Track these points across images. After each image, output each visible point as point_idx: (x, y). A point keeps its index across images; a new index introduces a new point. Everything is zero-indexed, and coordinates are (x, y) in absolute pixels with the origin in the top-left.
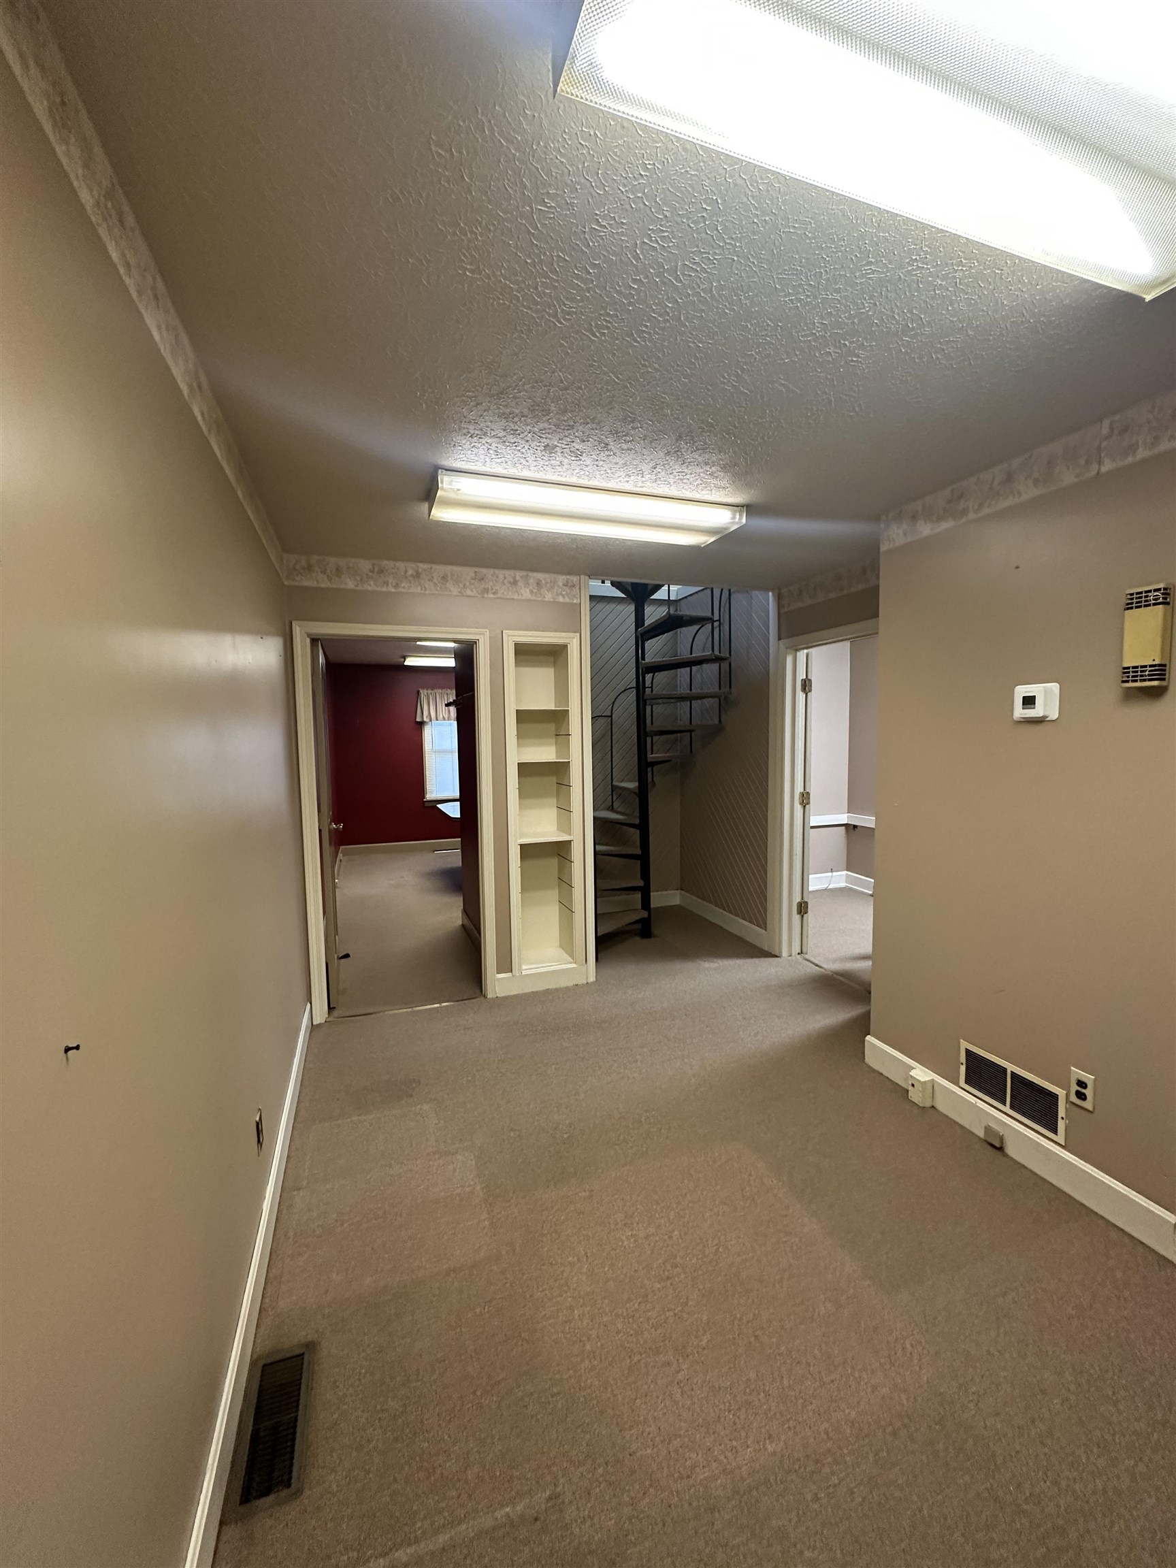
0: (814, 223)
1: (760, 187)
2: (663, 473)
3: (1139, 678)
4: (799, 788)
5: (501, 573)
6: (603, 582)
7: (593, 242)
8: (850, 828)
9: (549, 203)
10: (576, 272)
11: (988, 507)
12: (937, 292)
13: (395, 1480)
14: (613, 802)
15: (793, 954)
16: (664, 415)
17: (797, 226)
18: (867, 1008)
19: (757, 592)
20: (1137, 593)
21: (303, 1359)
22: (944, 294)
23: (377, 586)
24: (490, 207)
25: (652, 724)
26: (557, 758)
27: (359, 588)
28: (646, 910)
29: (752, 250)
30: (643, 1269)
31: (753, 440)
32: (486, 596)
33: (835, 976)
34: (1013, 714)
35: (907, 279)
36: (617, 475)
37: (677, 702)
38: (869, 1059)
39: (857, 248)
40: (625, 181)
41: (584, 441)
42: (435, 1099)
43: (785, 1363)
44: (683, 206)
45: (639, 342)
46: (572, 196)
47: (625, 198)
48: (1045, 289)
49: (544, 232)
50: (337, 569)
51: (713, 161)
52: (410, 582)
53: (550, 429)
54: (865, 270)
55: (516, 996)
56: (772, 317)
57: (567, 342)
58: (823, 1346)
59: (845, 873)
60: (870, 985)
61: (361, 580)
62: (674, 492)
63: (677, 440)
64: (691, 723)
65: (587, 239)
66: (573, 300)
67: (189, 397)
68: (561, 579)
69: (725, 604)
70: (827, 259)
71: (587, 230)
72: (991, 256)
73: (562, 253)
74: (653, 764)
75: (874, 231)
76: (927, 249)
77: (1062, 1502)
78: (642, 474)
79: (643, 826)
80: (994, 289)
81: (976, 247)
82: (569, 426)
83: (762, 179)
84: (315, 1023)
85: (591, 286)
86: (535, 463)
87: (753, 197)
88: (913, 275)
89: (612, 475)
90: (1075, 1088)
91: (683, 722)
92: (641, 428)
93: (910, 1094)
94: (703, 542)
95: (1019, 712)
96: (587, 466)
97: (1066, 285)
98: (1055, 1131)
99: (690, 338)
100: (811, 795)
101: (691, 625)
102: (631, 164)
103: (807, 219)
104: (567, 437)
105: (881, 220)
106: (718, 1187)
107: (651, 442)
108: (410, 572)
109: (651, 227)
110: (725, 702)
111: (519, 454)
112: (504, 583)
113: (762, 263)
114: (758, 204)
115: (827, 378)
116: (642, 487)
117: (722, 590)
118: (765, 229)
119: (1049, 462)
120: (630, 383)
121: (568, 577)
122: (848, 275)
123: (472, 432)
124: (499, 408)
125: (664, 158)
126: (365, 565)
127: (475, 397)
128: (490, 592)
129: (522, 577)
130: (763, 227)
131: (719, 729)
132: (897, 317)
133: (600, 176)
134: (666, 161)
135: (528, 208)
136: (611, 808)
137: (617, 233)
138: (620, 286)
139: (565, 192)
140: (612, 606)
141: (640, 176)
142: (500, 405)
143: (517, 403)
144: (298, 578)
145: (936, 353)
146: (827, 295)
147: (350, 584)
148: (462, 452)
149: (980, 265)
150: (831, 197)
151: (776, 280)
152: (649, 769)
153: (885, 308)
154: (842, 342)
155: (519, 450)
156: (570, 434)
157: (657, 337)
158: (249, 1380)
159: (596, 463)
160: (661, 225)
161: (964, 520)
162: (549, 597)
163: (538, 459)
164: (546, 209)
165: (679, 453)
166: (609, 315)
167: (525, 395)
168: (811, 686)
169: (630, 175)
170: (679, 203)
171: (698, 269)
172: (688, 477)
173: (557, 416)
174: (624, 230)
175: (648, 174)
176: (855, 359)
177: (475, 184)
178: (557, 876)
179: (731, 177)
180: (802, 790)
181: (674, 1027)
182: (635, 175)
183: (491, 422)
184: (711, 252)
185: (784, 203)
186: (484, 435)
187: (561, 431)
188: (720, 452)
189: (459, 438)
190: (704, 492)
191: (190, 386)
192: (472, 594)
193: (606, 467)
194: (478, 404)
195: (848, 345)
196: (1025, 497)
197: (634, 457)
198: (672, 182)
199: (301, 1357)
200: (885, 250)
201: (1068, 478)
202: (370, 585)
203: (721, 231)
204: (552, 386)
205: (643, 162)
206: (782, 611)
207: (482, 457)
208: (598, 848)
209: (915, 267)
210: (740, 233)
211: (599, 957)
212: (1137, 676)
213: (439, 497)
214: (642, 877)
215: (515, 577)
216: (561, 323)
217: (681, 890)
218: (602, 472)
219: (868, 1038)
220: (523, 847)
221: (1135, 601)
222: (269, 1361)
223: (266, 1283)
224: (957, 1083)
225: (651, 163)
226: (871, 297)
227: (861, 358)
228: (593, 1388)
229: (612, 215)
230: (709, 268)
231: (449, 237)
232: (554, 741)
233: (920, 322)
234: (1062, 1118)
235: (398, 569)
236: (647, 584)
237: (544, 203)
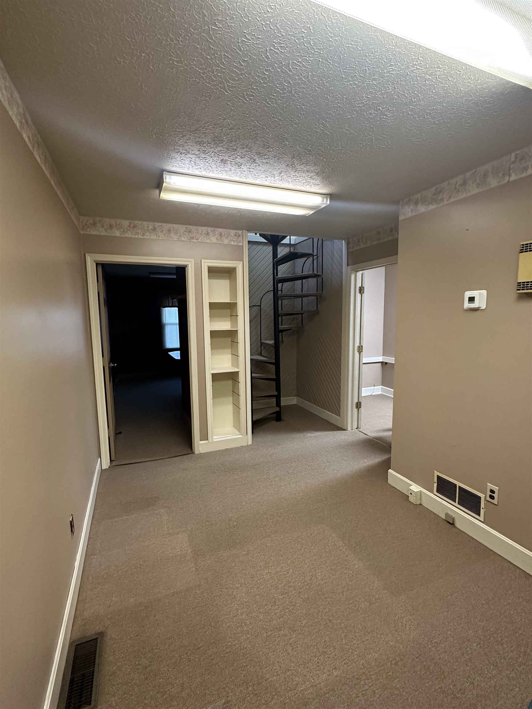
0: (362, 42)
1: (333, 21)
2: (285, 176)
3: (525, 288)
4: (357, 344)
5: (200, 229)
6: (256, 234)
7: (244, 48)
8: (384, 364)
9: (219, 25)
10: (234, 64)
11: (453, 198)
12: (427, 82)
13: (145, 698)
14: (261, 351)
15: (354, 429)
16: (285, 145)
17: (353, 43)
18: (389, 456)
19: (336, 240)
20: (526, 244)
21: (97, 641)
22: (431, 83)
23: (132, 235)
24: (186, 26)
25: (282, 310)
26: (231, 328)
27: (122, 236)
28: (278, 407)
29: (329, 55)
30: (274, 589)
31: (332, 159)
32: (192, 241)
33: (374, 439)
34: (463, 307)
35: (411, 74)
36: (260, 177)
37: (295, 298)
38: (390, 481)
39: (385, 57)
40: (260, 15)
41: (242, 158)
42: (167, 507)
43: (344, 632)
44: (291, 30)
45: (270, 105)
46: (231, 22)
47: (260, 24)
48: (482, 83)
49: (217, 41)
50: (110, 225)
51: (307, 5)
52: (151, 233)
53: (224, 151)
54: (389, 69)
55: (210, 452)
56: (341, 93)
57: (231, 103)
58: (363, 623)
59: (381, 386)
60: (391, 444)
61: (123, 231)
62: (291, 186)
63: (292, 158)
64: (302, 309)
65: (240, 46)
66: (234, 80)
67: (20, 128)
68: (233, 232)
69: (320, 247)
70: (369, 62)
71: (240, 41)
72: (454, 64)
73: (226, 53)
74: (282, 331)
75: (394, 48)
76: (421, 58)
77: (475, 692)
78: (274, 176)
79: (277, 364)
80: (456, 82)
81: (447, 59)
82: (234, 149)
83: (333, 16)
84: (103, 469)
85: (243, 72)
86: (216, 169)
87: (329, 26)
88: (415, 73)
89: (258, 177)
90: (489, 493)
91: (298, 309)
92: (273, 151)
93: (410, 498)
94: (306, 213)
95: (467, 305)
96: (244, 171)
97: (493, 81)
98: (479, 515)
99: (298, 103)
100: (363, 347)
101: (302, 258)
102: (263, 5)
103: (358, 40)
104: (233, 155)
105: (397, 42)
106: (313, 547)
107: (278, 159)
108: (150, 227)
109: (275, 41)
110: (319, 298)
111: (207, 164)
112: (201, 234)
113: (334, 63)
114: (332, 30)
115: (370, 127)
116: (275, 183)
117: (318, 239)
118: (336, 44)
119: (484, 175)
120: (266, 127)
121: (237, 231)
122: (380, 71)
123: (181, 151)
124: (196, 139)
125: (281, 2)
126: (126, 223)
127: (182, 132)
128: (194, 239)
129: (211, 231)
130: (335, 43)
131: (316, 313)
132: (406, 95)
133: (246, 11)
134: (281, 4)
135: (207, 27)
136: (261, 354)
137: (257, 43)
138: (259, 73)
139: (227, 19)
140: (260, 247)
141: (268, 12)
142: (196, 137)
143: (205, 136)
144: (88, 230)
145: (427, 115)
146: (369, 82)
147: (118, 234)
148: (176, 162)
149: (449, 68)
150: (370, 28)
151: (342, 73)
152: (280, 334)
153: (400, 90)
154: (378, 108)
155: (207, 162)
156: (234, 154)
157: (280, 102)
158: (68, 653)
159: (249, 170)
160: (280, 40)
161: (442, 204)
162: (226, 242)
163: (218, 167)
164: (217, 29)
165: (293, 165)
166: (253, 89)
167: (209, 132)
168: (364, 290)
169: (262, 11)
170: (289, 28)
171: (301, 65)
172: (298, 178)
173: (227, 144)
174: (260, 42)
175: (272, 11)
176: (385, 117)
177: (177, 12)
178: (231, 390)
179: (317, 15)
180: (359, 345)
181: (292, 467)
182: (265, 11)
183: (191, 146)
184: (307, 56)
185: (346, 30)
186: (188, 153)
187: (229, 152)
188: (315, 165)
189: (174, 154)
190: (307, 187)
191: (21, 123)
192: (185, 240)
193: (255, 172)
194: (183, 136)
195: (381, 109)
196: (472, 193)
197: (270, 167)
198: (285, 16)
199: (96, 640)
200: (399, 59)
201: (494, 183)
202: (129, 234)
203: (312, 45)
204: (224, 128)
205: (269, 4)
206: (349, 251)
207: (187, 165)
208: (253, 375)
209: (415, 68)
210: (323, 46)
211: (254, 432)
212: (524, 287)
213: (165, 187)
214: (277, 390)
215: (208, 230)
216: (228, 93)
217: (297, 396)
218: (253, 175)
219: (390, 471)
220: (213, 375)
221: (524, 248)
222: (78, 643)
223: (77, 603)
224: (432, 492)
225: (274, 5)
226: (393, 84)
227: (388, 117)
228: (247, 649)
229: (253, 33)
230: (306, 65)
231: (164, 42)
232: (230, 319)
233: (418, 98)
234: (483, 508)
235: (144, 226)
236: (279, 236)
237: (216, 25)
